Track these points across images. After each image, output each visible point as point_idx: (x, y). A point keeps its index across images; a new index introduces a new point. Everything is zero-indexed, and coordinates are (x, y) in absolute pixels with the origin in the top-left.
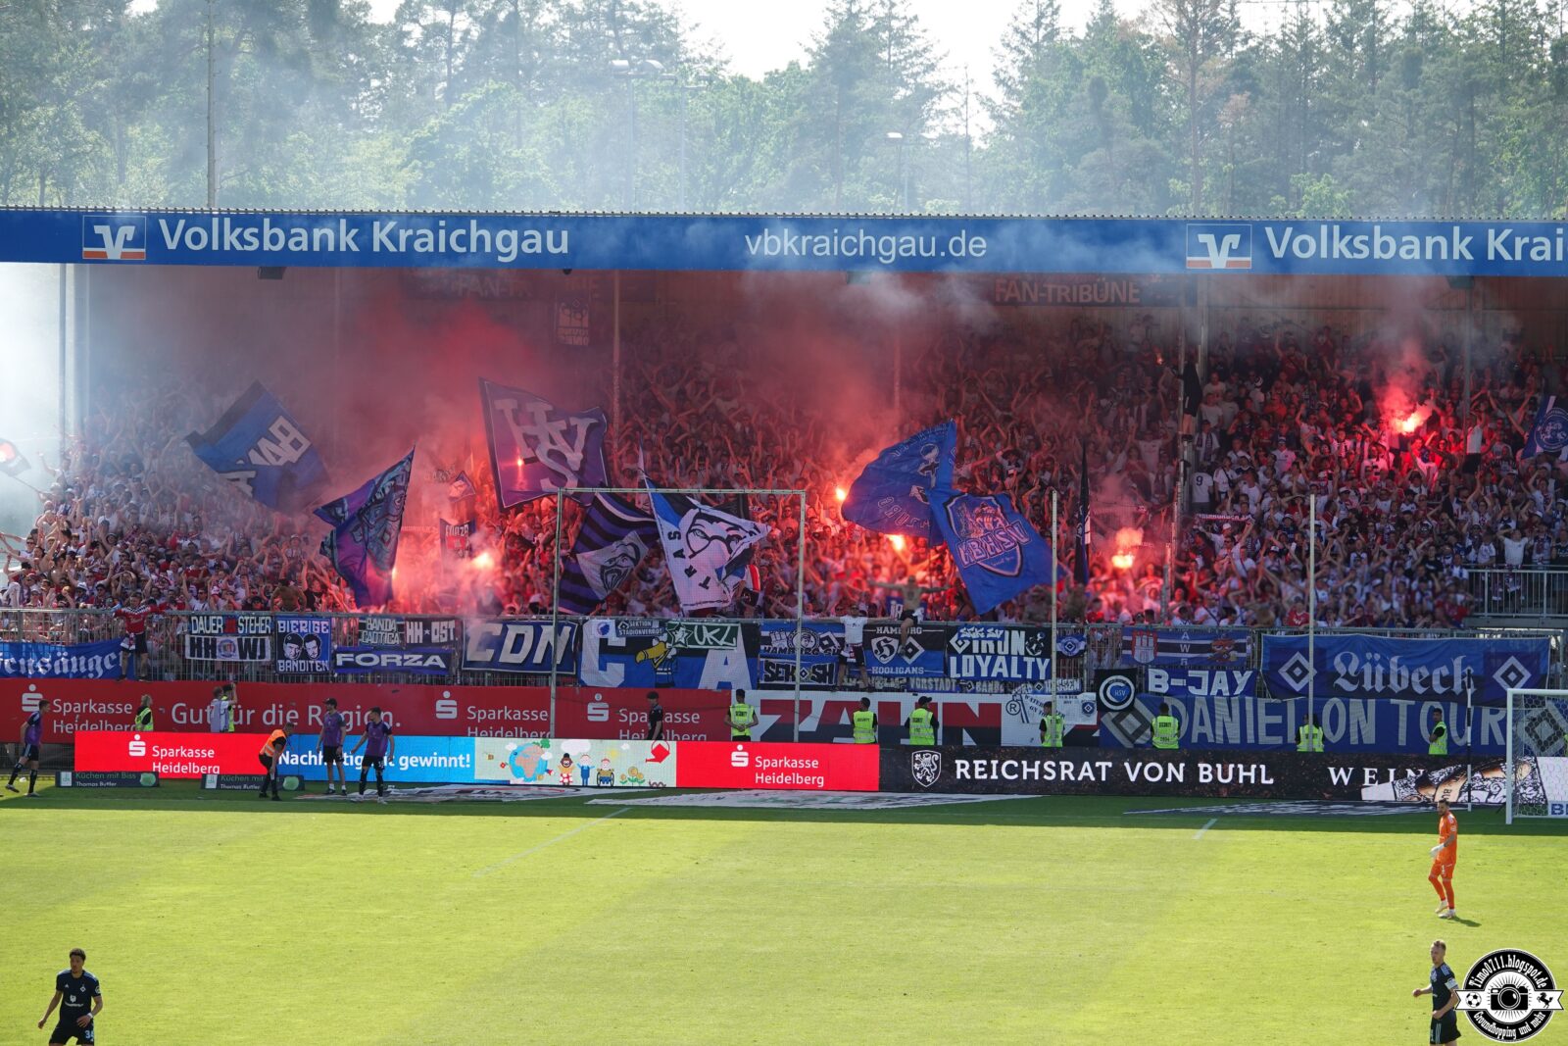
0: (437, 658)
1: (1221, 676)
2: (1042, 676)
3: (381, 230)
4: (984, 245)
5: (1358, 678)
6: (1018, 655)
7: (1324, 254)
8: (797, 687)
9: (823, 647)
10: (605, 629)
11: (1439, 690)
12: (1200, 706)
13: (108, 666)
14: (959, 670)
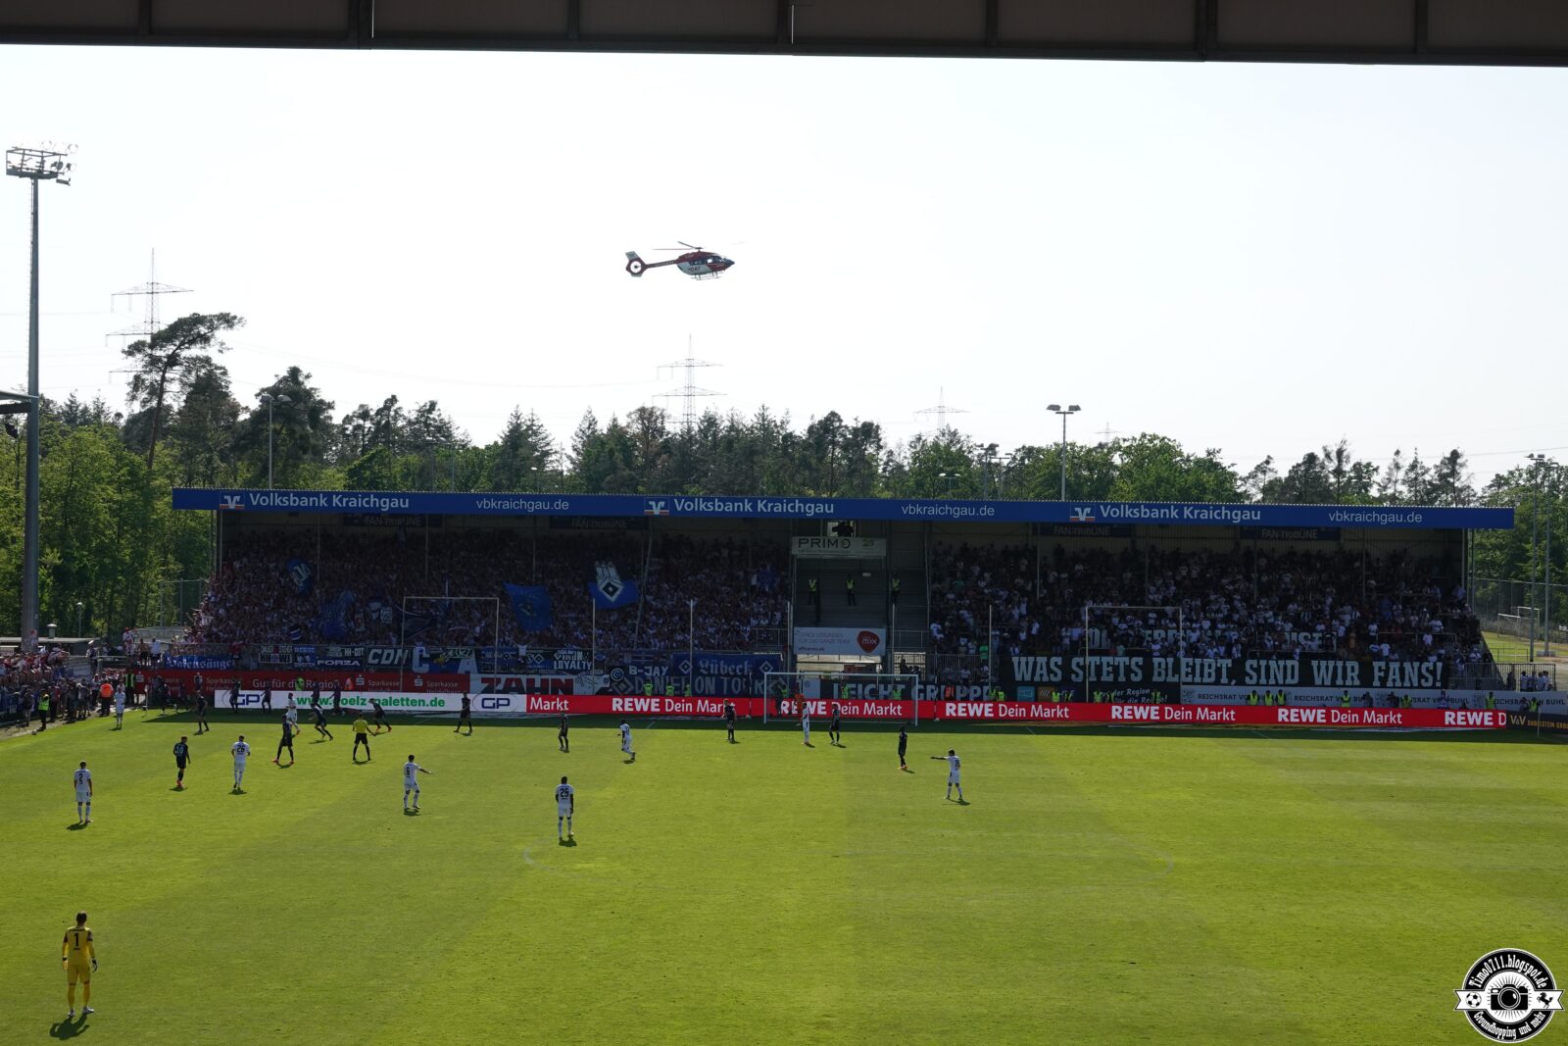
0: (357, 662)
1: (657, 668)
2: (589, 669)
3: (336, 498)
4: (568, 505)
5: (708, 669)
6: (580, 661)
7: (696, 509)
9: (506, 657)
10: (421, 651)
11: (739, 673)
14: (557, 666)
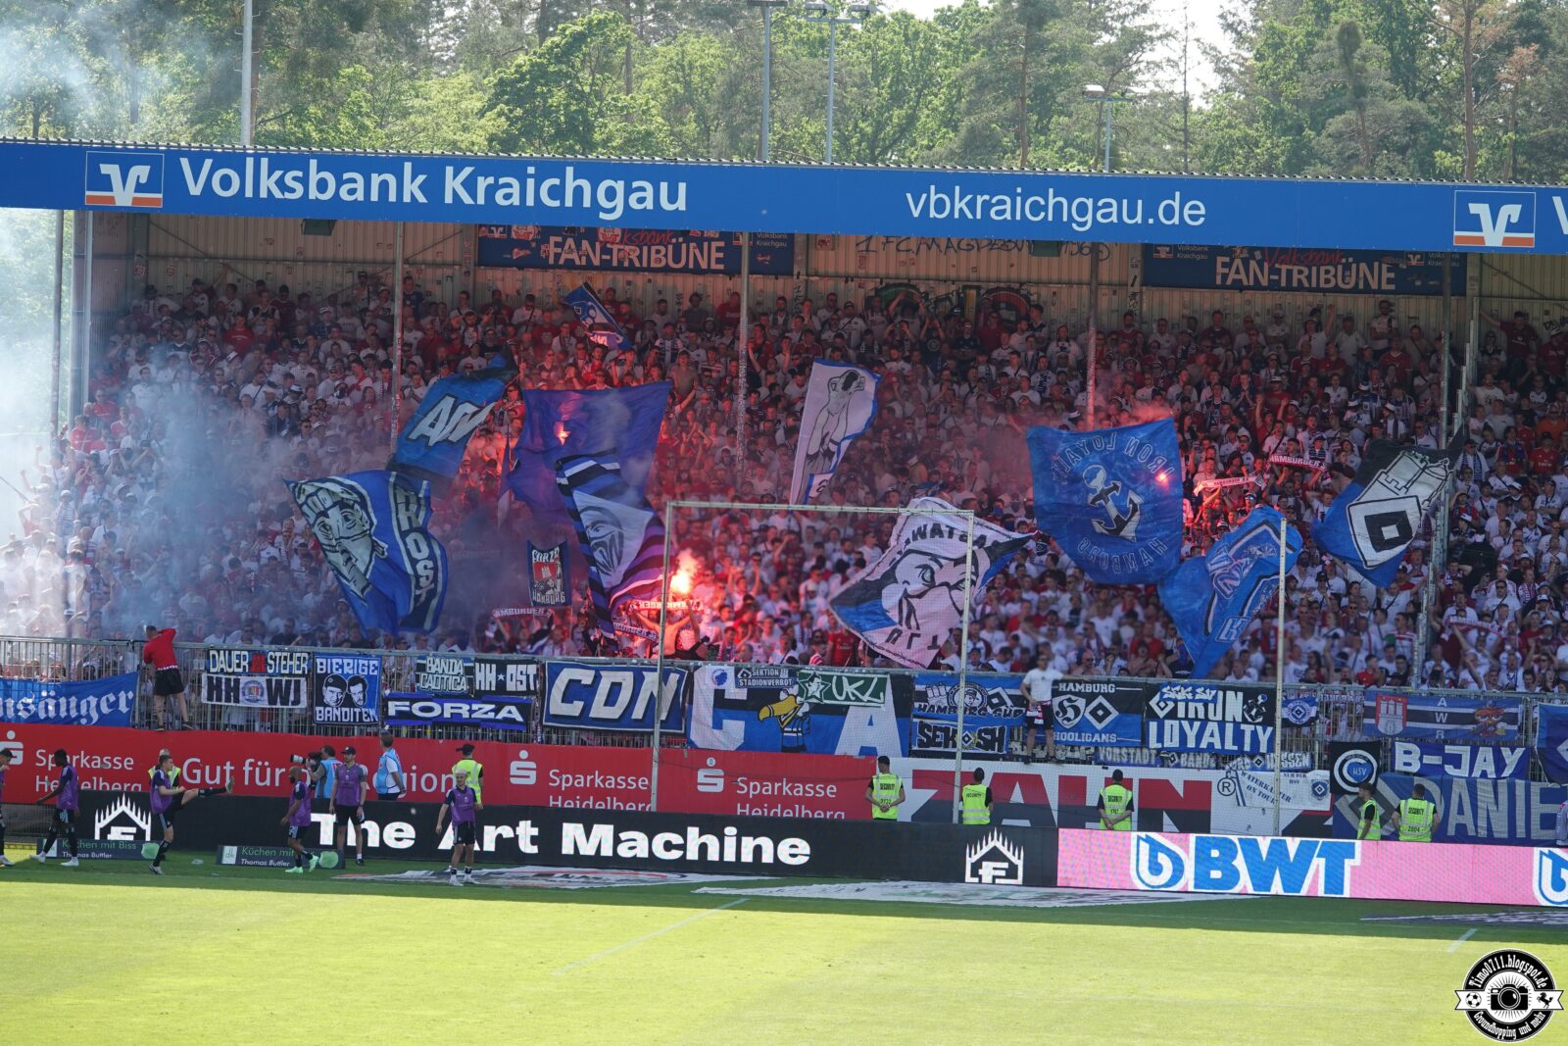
0: (513, 709)
1: (1486, 754)
2: (1263, 749)
3: (455, 176)
4: (1203, 211)
6: (1234, 721)
8: (959, 755)
9: (993, 706)
10: (721, 678)
12: (1459, 790)
13: (105, 710)
14: (1160, 738)
